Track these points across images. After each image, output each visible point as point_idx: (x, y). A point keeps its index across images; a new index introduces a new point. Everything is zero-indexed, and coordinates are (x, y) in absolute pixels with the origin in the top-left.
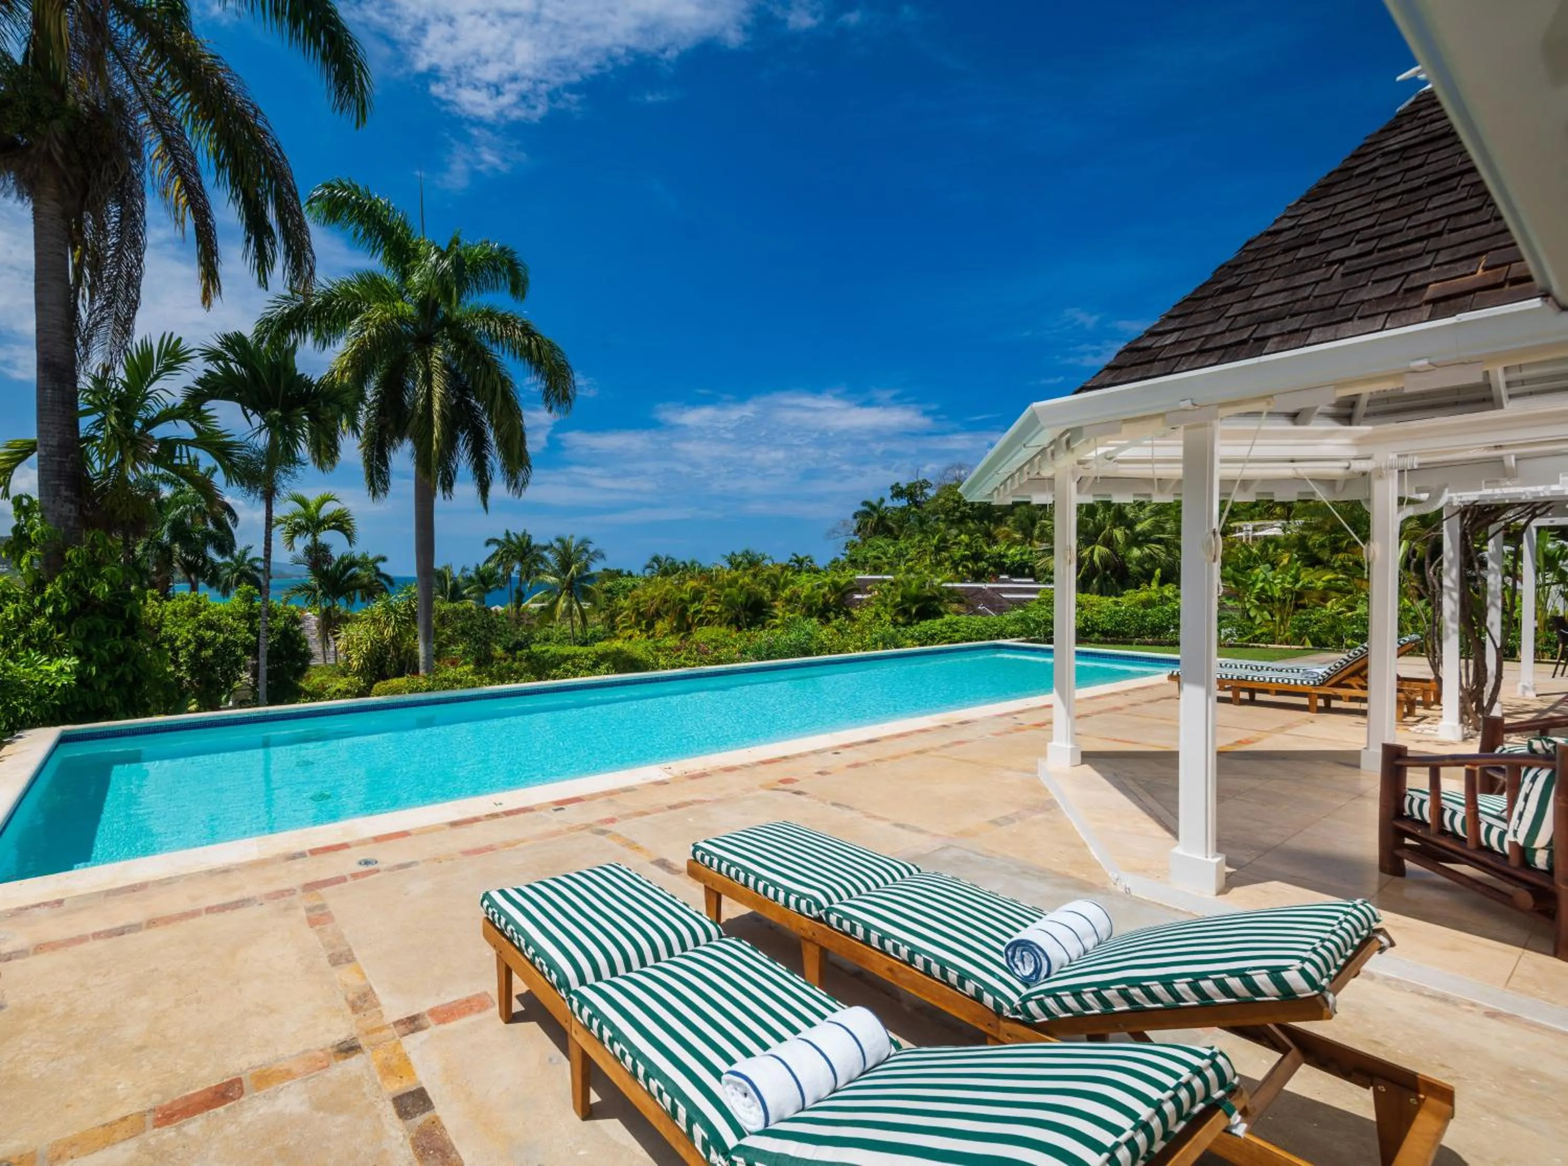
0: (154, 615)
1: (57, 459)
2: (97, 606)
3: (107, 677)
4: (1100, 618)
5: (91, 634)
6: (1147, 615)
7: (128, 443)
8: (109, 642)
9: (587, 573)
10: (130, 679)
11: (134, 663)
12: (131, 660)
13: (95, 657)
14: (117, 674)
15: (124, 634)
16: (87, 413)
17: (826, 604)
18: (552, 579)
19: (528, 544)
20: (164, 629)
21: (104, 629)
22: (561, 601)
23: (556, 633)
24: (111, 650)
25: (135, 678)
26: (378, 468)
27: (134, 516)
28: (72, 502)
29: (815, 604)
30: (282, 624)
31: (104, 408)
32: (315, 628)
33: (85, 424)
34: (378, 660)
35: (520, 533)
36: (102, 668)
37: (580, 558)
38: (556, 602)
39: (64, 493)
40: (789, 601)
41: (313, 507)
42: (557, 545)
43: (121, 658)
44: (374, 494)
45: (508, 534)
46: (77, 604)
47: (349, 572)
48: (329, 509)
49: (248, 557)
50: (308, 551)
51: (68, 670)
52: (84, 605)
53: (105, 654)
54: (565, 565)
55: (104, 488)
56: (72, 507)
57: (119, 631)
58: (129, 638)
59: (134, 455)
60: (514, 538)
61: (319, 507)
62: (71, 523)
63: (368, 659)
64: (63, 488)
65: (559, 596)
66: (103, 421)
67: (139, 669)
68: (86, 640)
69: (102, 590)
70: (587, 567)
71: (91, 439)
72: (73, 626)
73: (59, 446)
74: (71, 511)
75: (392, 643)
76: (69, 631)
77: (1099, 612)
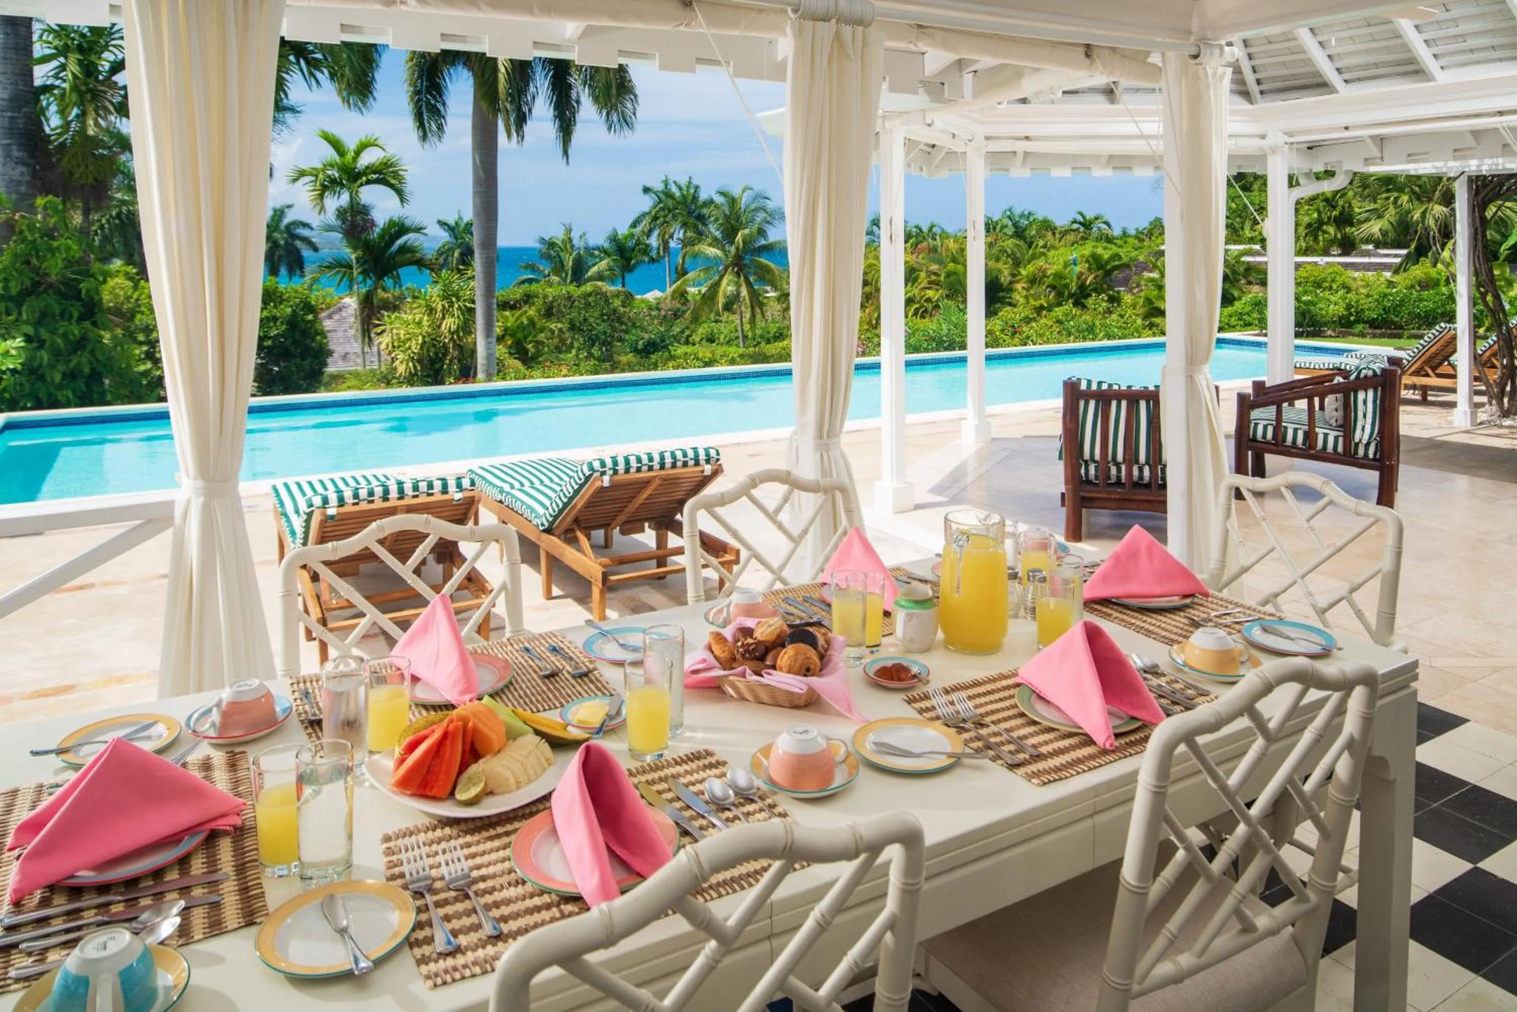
0: (128, 298)
1: (9, 114)
2: (51, 285)
3: (61, 367)
4: (1365, 303)
5: (43, 318)
6: (1421, 300)
7: (89, 96)
8: (63, 326)
9: (763, 242)
10: (87, 370)
11: (92, 352)
12: (89, 347)
13: (48, 344)
14: (72, 364)
15: (81, 319)
16: (45, 59)
17: (1082, 287)
18: (712, 251)
19: (695, 198)
20: (139, 316)
21: (57, 312)
22: (725, 281)
23: (724, 330)
24: (65, 336)
25: (93, 370)
26: (428, 102)
27: (96, 180)
28: (25, 164)
29: (1066, 286)
30: (289, 310)
31: (63, 51)
32: (352, 319)
33: (41, 74)
34: (432, 362)
35: (683, 182)
36: (56, 353)
37: (753, 220)
38: (717, 284)
39: (16, 153)
40: (1033, 281)
41: (350, 156)
42: (719, 199)
43: (80, 344)
44: (424, 137)
45: (666, 183)
46: (28, 283)
47: (400, 242)
48: (368, 158)
49: (286, 221)
50: (341, 213)
51: (14, 352)
52: (36, 284)
53: (59, 341)
54: (730, 233)
55: (62, 145)
56: (24, 169)
57: (76, 315)
58: (87, 324)
59: (96, 111)
60: (674, 189)
61: (358, 153)
62: (23, 189)
63: (420, 361)
64: (14, 148)
65: (722, 277)
66: (63, 67)
67: (97, 360)
68: (38, 324)
69: (54, 268)
70: (761, 232)
71: (47, 89)
72: (24, 308)
73: (11, 100)
74: (22, 174)
75: (452, 339)
76: (20, 314)
77: (1368, 296)
